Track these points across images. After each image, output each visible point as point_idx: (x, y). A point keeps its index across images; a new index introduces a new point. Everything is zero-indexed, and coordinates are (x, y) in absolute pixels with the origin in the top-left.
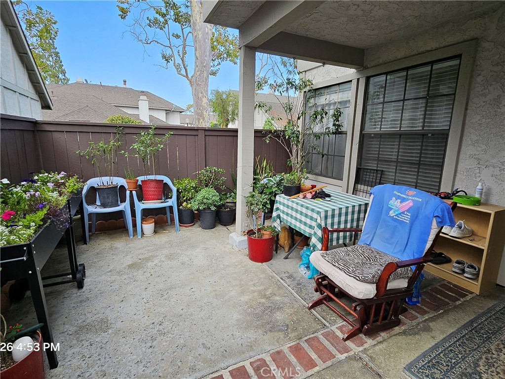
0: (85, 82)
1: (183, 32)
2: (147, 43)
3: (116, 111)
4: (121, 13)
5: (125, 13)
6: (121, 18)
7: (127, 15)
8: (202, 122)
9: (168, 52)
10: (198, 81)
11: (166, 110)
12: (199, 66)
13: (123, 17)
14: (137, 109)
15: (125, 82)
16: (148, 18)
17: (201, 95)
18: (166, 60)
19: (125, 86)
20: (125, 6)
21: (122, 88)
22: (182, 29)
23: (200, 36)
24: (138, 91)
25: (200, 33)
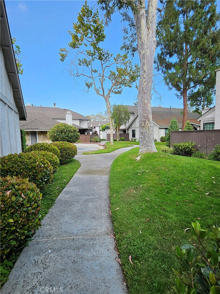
0: (32, 106)
1: (102, 66)
2: (78, 76)
3: (53, 121)
4: (62, 58)
5: (63, 58)
6: (61, 61)
7: (65, 59)
8: (147, 124)
9: (90, 81)
10: (145, 90)
11: (80, 120)
12: (146, 78)
13: (62, 60)
14: (65, 120)
15: (55, 104)
16: (79, 59)
17: (147, 101)
18: (88, 87)
19: (55, 107)
20: (64, 53)
21: (53, 108)
22: (102, 65)
23: (148, 53)
24: (62, 109)
25: (148, 51)
